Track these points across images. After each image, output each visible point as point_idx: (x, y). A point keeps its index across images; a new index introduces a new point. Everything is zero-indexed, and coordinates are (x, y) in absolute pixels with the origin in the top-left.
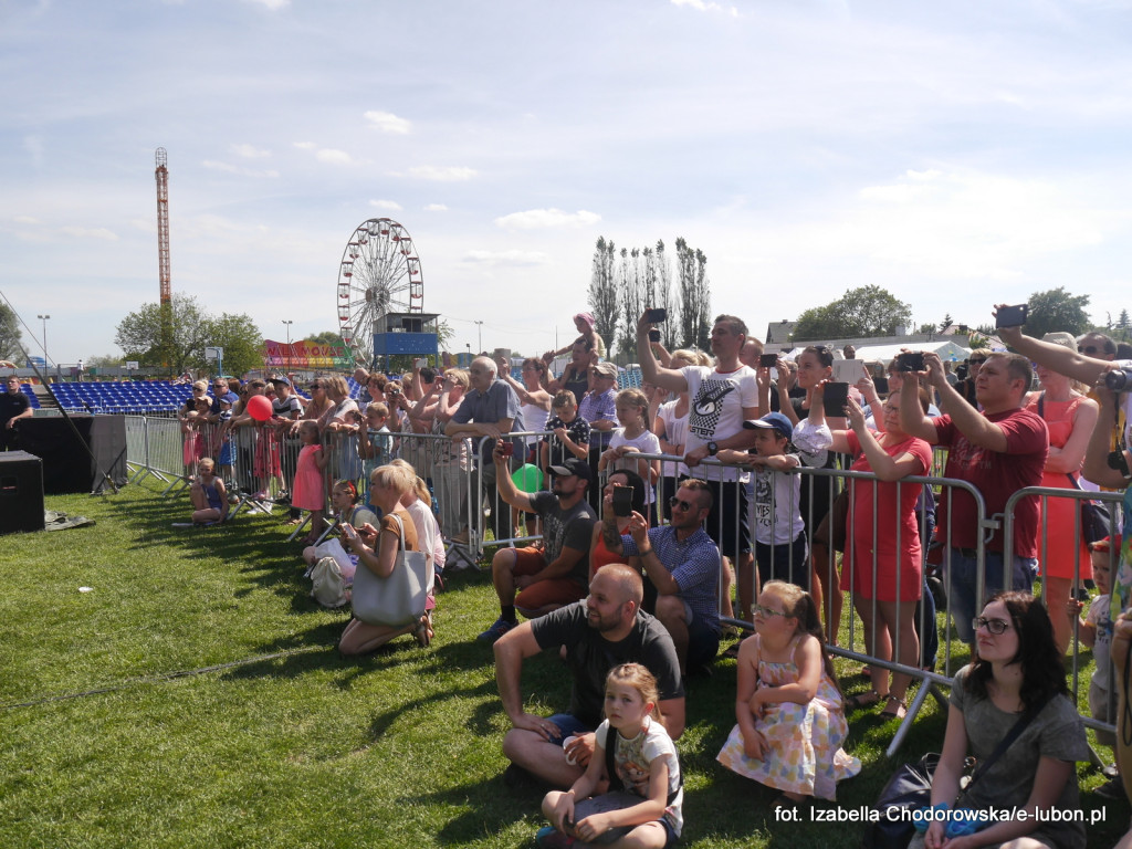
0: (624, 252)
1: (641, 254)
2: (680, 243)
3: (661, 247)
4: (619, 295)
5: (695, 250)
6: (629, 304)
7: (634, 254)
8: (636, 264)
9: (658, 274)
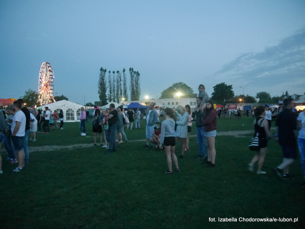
0: (110, 72)
1: (116, 72)
2: (131, 70)
3: (124, 71)
4: (107, 85)
5: (137, 71)
6: (111, 88)
7: (114, 72)
8: (114, 76)
9: (122, 79)
